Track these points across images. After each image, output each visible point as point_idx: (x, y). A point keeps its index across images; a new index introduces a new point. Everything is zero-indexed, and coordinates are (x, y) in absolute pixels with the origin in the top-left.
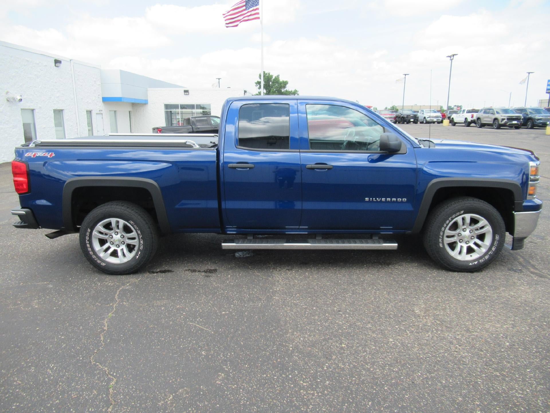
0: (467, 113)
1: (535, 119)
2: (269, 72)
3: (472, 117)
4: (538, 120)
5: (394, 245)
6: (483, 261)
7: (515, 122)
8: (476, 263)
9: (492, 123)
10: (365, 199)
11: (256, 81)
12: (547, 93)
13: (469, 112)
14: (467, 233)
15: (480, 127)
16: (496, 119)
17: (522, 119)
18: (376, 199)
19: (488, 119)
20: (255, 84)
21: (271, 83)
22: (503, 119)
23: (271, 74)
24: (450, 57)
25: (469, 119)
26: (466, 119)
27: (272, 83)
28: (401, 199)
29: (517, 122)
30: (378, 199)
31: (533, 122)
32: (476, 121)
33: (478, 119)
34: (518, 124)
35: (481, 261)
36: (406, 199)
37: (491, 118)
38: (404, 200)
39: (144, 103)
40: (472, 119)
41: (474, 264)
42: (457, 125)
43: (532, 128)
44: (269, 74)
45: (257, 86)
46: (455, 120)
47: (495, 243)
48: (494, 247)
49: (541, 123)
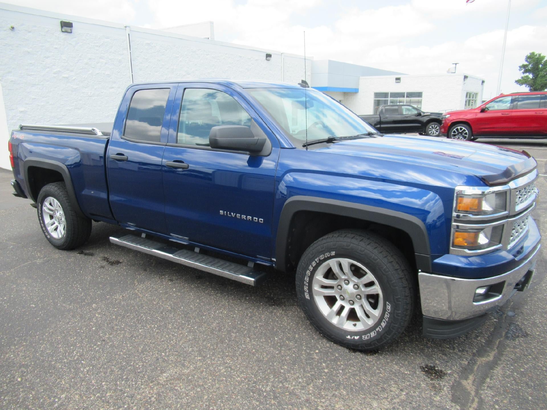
2: (540, 53)
5: (250, 280)
6: (366, 338)
8: (356, 338)
10: (219, 213)
11: (521, 65)
14: (350, 288)
18: (230, 214)
20: (519, 68)
21: (540, 66)
23: (542, 55)
27: (543, 65)
28: (257, 219)
30: (232, 213)
35: (365, 338)
36: (262, 220)
38: (261, 221)
39: (355, 92)
41: (354, 338)
44: (540, 55)
45: (522, 70)
47: (386, 316)
48: (384, 322)
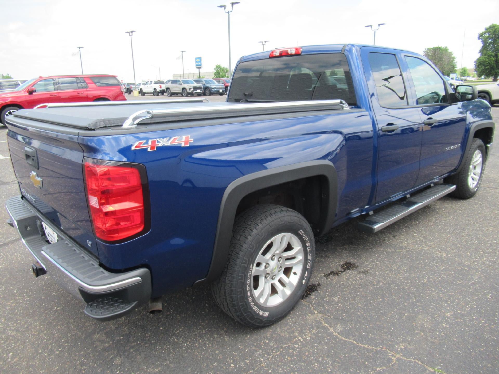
0: (154, 83)
1: (211, 88)
3: (161, 87)
4: (213, 88)
7: (199, 91)
9: (181, 92)
12: (196, 68)
13: (156, 83)
15: (171, 96)
16: (184, 89)
17: (203, 88)
19: (176, 88)
22: (190, 89)
24: (129, 33)
25: (158, 90)
26: (155, 89)
29: (200, 90)
31: (210, 91)
32: (166, 90)
33: (168, 89)
34: (201, 92)
37: (179, 88)
40: (161, 89)
42: (146, 95)
43: (210, 95)
46: (144, 91)
49: (216, 91)
